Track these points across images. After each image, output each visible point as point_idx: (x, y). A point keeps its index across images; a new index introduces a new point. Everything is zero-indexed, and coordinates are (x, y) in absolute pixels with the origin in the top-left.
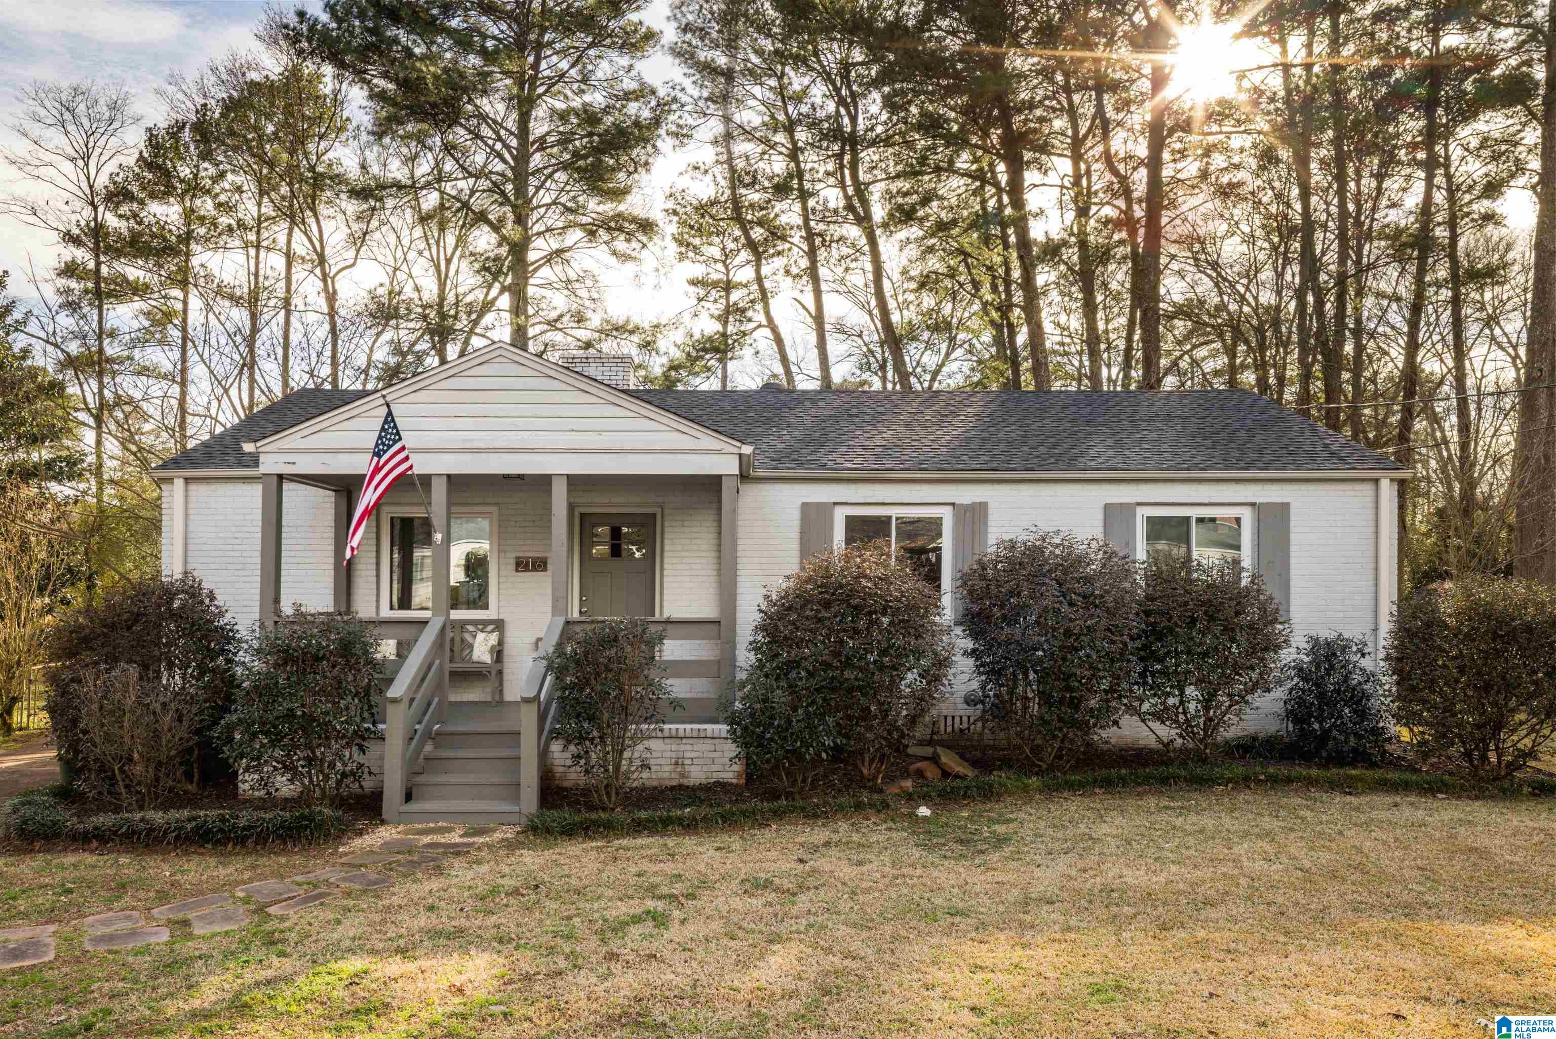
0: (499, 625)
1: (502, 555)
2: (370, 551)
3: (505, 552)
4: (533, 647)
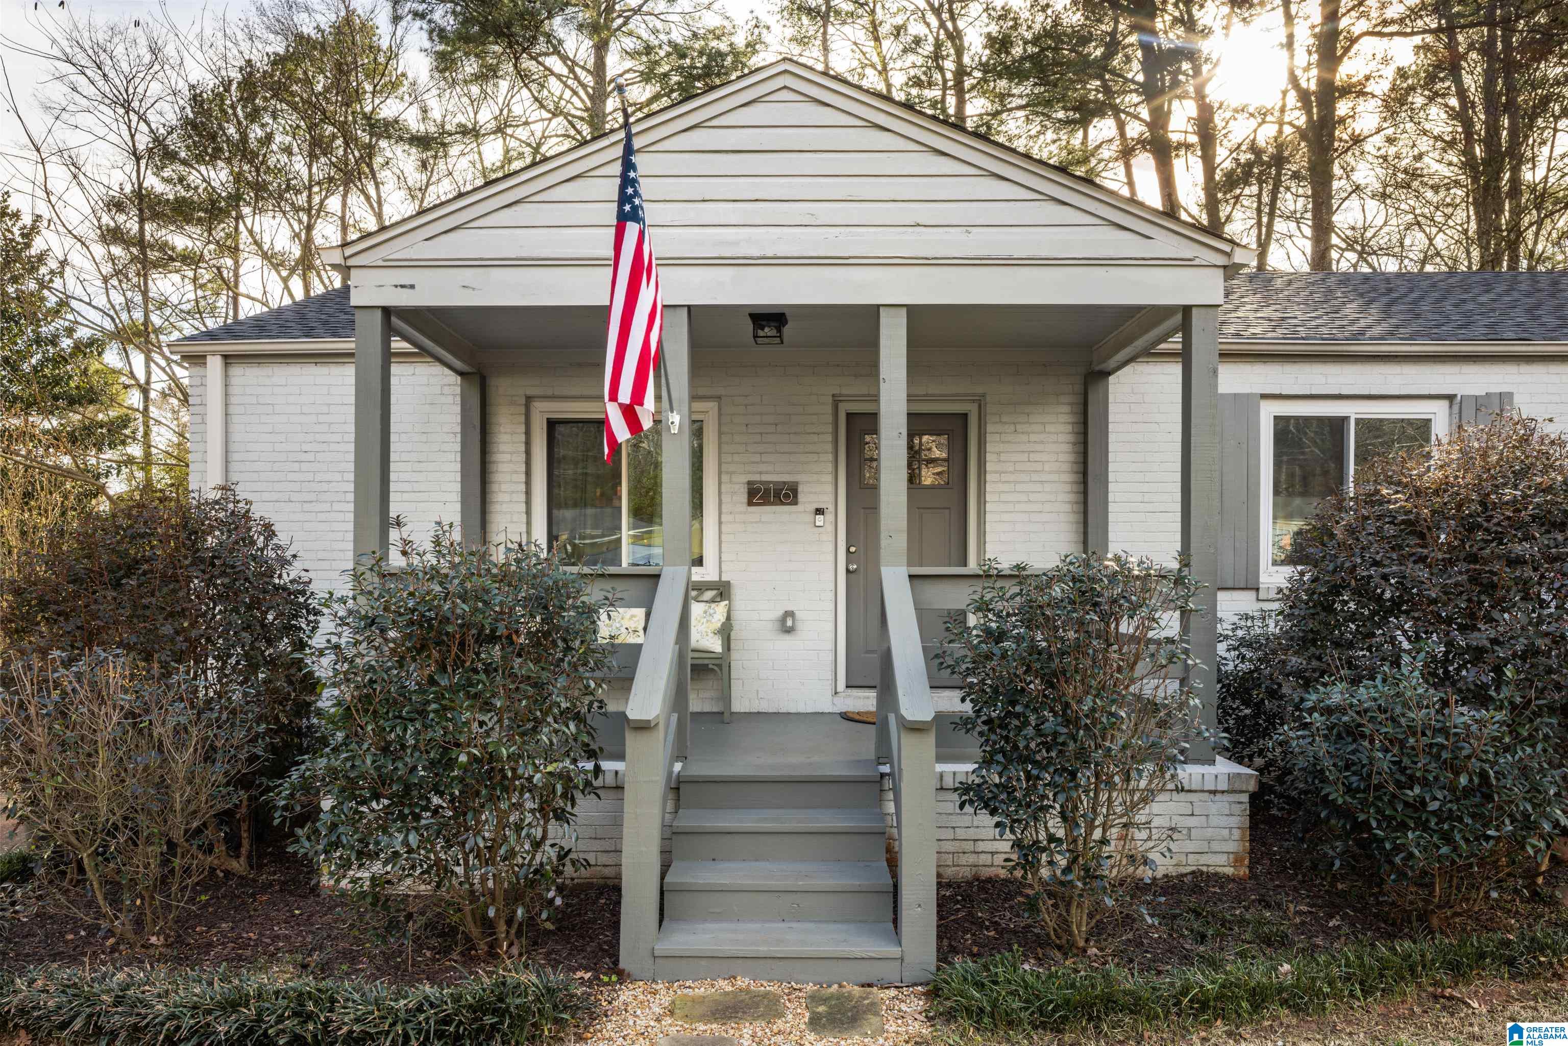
0: (722, 591)
1: (725, 478)
2: (516, 472)
3: (731, 473)
4: (777, 625)
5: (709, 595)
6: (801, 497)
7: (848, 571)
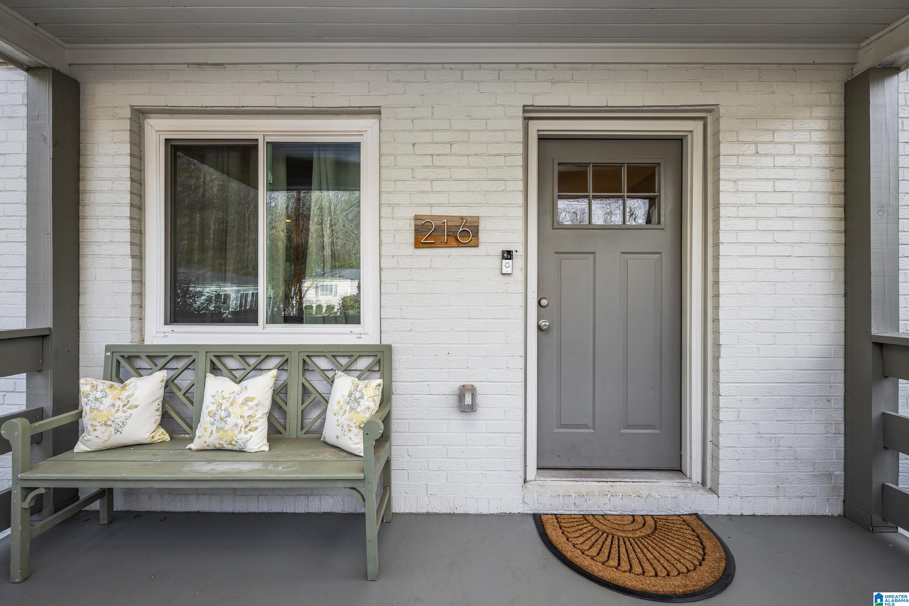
0: (381, 358)
1: (385, 211)
2: (118, 204)
3: (392, 206)
4: (454, 400)
5: (363, 363)
6: (482, 236)
7: (539, 328)
